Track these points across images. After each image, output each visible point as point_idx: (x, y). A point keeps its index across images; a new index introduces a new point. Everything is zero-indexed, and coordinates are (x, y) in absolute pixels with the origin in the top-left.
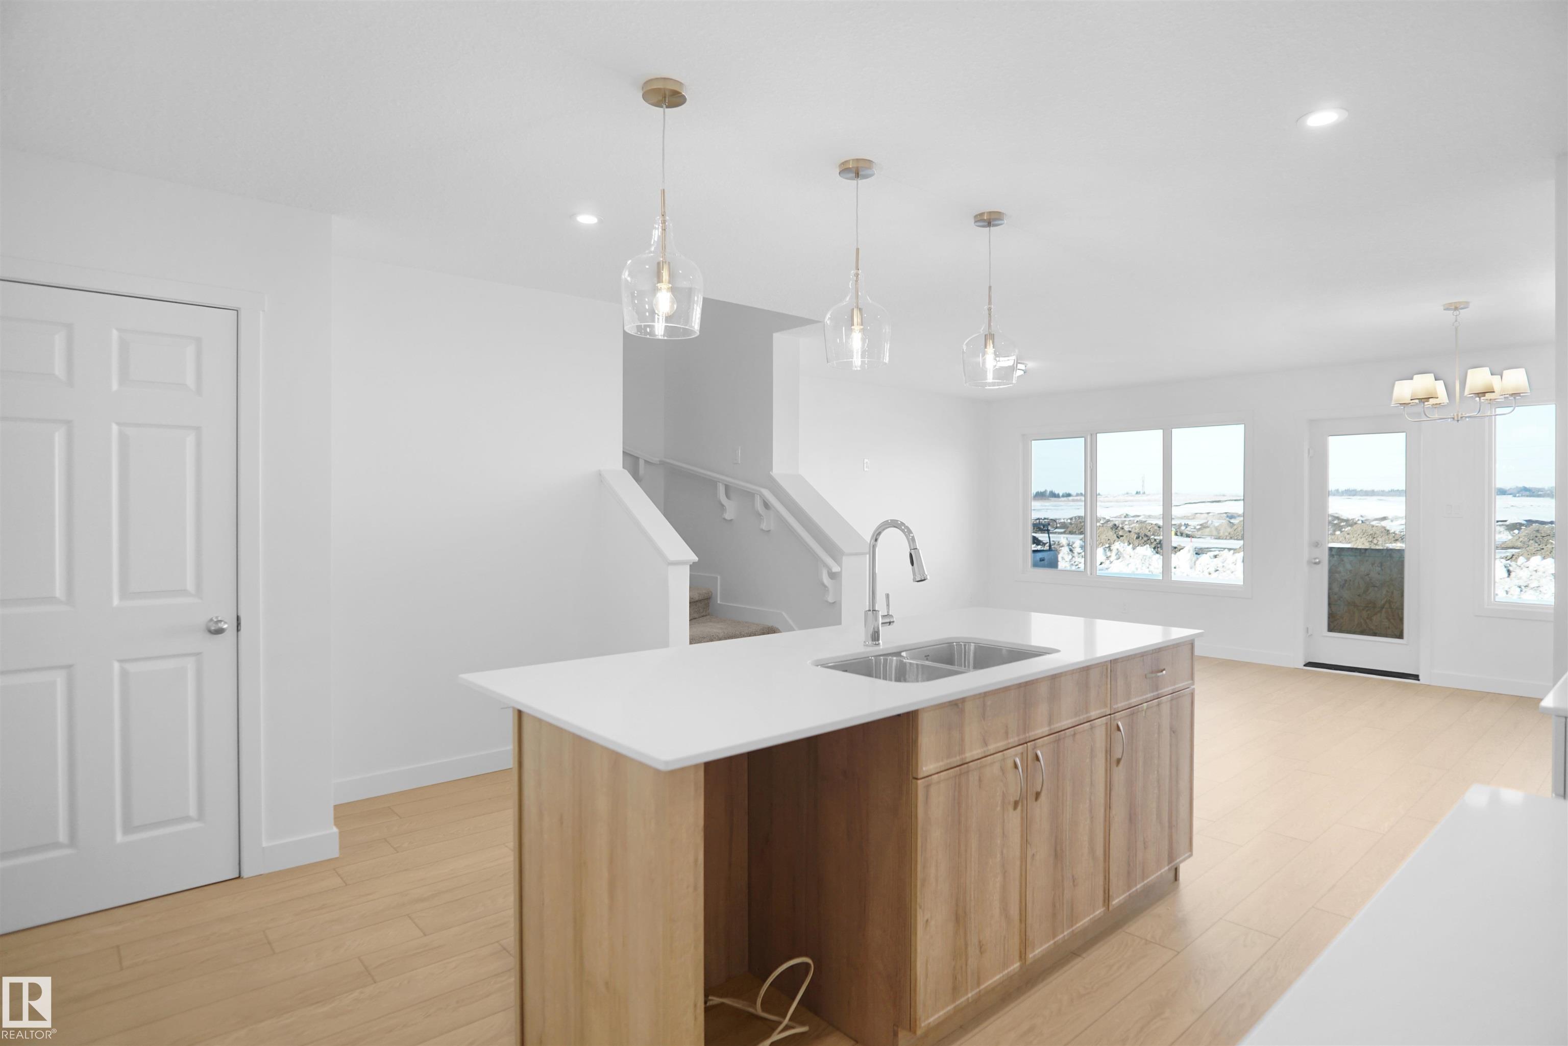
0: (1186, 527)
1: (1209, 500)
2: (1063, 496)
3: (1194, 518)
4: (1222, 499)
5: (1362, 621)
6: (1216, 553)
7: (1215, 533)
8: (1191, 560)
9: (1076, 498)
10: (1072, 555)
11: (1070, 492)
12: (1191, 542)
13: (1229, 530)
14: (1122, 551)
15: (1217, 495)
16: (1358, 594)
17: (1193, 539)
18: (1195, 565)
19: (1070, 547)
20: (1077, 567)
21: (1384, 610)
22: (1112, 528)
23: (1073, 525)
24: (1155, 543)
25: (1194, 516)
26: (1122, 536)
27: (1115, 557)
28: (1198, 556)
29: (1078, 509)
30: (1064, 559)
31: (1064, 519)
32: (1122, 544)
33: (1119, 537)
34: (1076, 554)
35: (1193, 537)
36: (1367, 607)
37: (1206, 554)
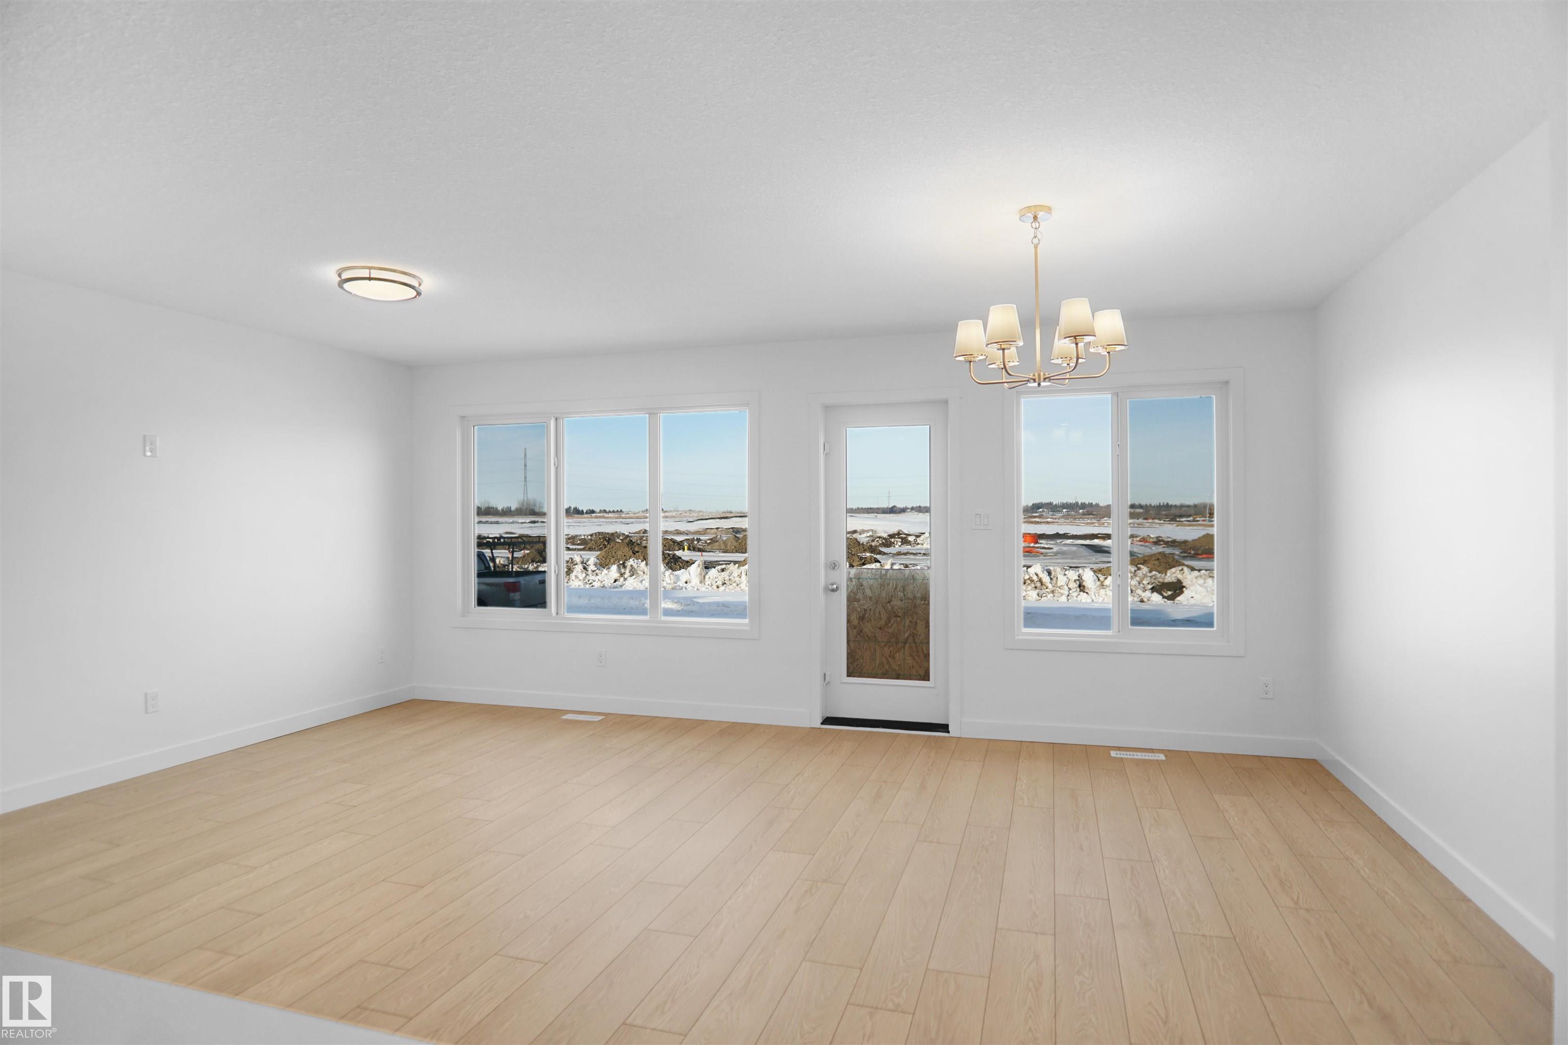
0: (698, 542)
1: (718, 517)
2: (587, 513)
3: (705, 534)
4: (729, 516)
5: (884, 660)
6: (724, 566)
7: (723, 547)
8: (701, 574)
9: (599, 515)
10: (586, 573)
11: (594, 509)
12: (702, 555)
13: (735, 544)
14: (636, 567)
15: (724, 512)
16: (879, 627)
17: (704, 553)
18: (704, 579)
19: (584, 565)
20: (591, 585)
21: (907, 645)
22: (628, 544)
23: (593, 542)
24: (669, 558)
25: (705, 531)
26: (638, 552)
27: (629, 574)
28: (707, 570)
29: (600, 525)
30: (578, 578)
31: (584, 536)
32: (636, 561)
33: (635, 553)
34: (590, 572)
35: (704, 552)
36: (889, 642)
37: (715, 568)
